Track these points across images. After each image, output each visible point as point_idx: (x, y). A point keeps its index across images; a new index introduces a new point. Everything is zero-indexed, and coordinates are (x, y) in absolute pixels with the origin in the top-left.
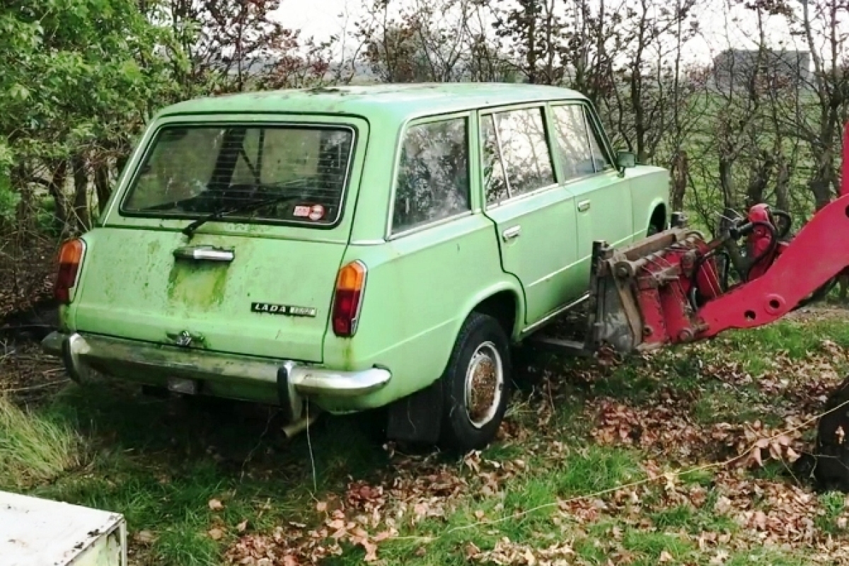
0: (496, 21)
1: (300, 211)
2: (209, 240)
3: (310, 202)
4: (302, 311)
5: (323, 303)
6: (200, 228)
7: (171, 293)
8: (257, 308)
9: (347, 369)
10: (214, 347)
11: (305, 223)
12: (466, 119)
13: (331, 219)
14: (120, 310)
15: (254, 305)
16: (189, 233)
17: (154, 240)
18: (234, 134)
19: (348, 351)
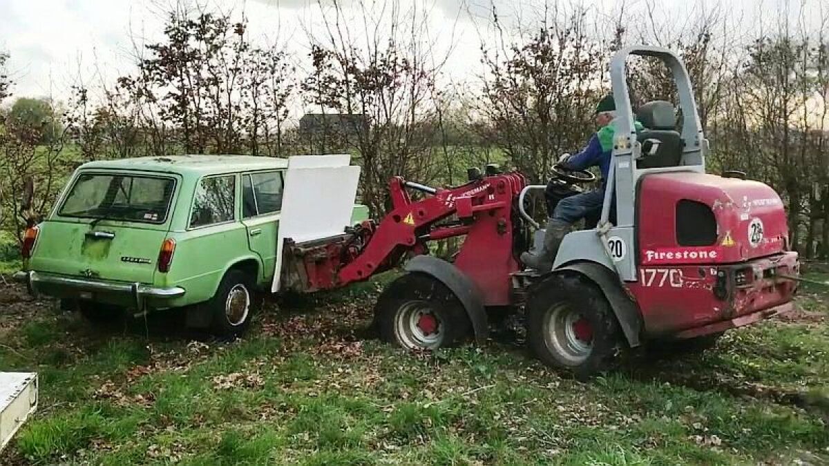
0: (160, 111)
1: (146, 216)
2: (103, 228)
3: (152, 212)
4: (145, 261)
5: (155, 259)
6: (98, 223)
7: (83, 252)
8: (124, 260)
9: (165, 287)
10: (103, 277)
11: (149, 221)
12: (234, 176)
13: (161, 220)
14: (57, 260)
15: (123, 258)
16: (93, 225)
17: (75, 228)
18: (117, 179)
19: (165, 280)
